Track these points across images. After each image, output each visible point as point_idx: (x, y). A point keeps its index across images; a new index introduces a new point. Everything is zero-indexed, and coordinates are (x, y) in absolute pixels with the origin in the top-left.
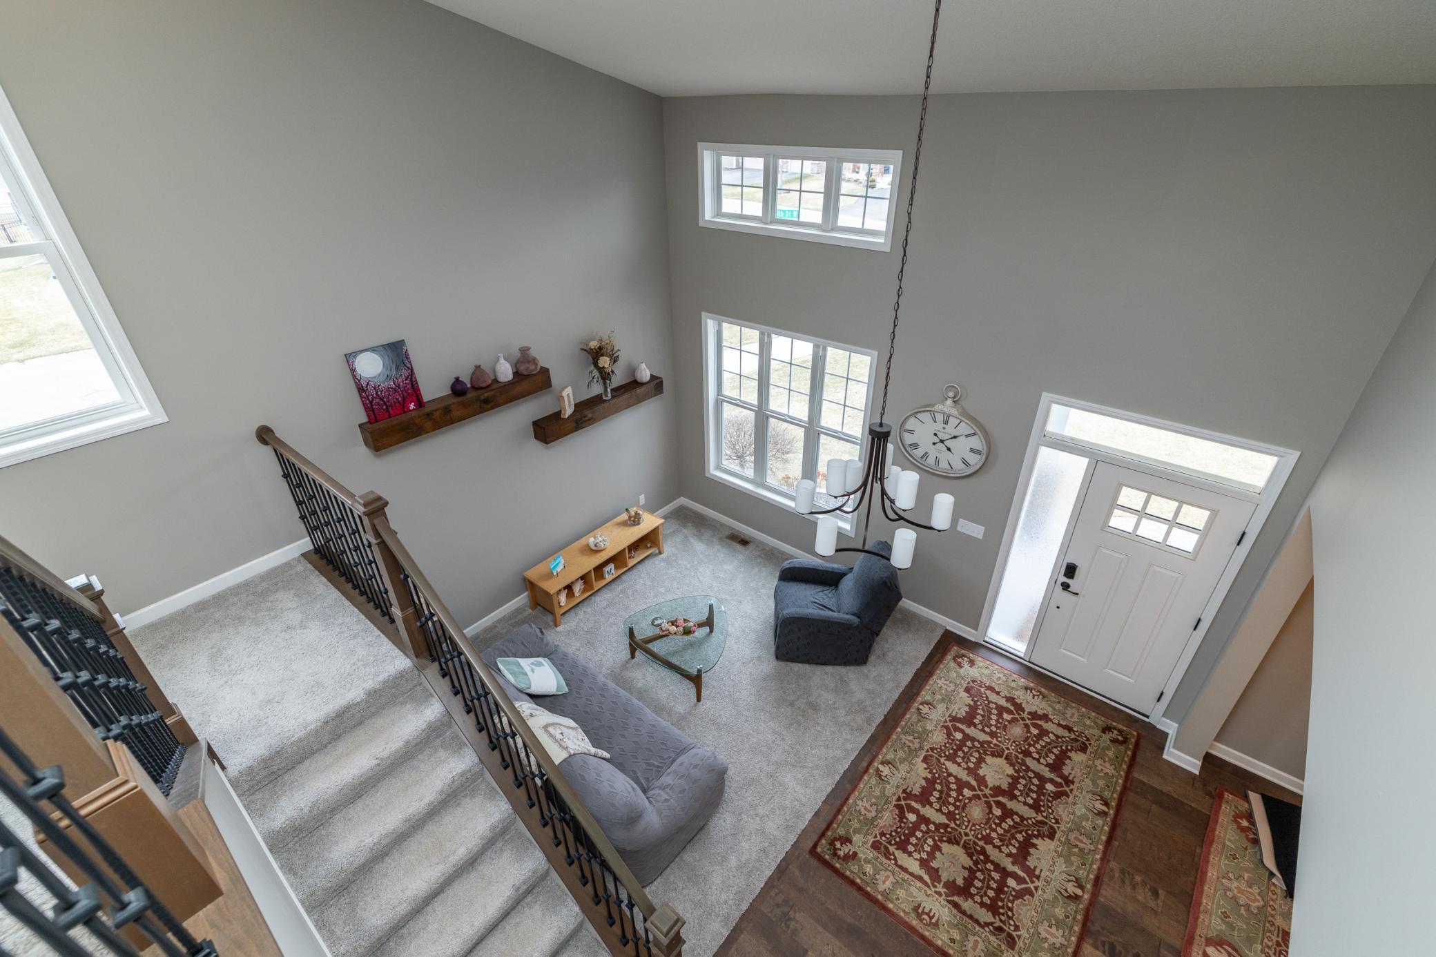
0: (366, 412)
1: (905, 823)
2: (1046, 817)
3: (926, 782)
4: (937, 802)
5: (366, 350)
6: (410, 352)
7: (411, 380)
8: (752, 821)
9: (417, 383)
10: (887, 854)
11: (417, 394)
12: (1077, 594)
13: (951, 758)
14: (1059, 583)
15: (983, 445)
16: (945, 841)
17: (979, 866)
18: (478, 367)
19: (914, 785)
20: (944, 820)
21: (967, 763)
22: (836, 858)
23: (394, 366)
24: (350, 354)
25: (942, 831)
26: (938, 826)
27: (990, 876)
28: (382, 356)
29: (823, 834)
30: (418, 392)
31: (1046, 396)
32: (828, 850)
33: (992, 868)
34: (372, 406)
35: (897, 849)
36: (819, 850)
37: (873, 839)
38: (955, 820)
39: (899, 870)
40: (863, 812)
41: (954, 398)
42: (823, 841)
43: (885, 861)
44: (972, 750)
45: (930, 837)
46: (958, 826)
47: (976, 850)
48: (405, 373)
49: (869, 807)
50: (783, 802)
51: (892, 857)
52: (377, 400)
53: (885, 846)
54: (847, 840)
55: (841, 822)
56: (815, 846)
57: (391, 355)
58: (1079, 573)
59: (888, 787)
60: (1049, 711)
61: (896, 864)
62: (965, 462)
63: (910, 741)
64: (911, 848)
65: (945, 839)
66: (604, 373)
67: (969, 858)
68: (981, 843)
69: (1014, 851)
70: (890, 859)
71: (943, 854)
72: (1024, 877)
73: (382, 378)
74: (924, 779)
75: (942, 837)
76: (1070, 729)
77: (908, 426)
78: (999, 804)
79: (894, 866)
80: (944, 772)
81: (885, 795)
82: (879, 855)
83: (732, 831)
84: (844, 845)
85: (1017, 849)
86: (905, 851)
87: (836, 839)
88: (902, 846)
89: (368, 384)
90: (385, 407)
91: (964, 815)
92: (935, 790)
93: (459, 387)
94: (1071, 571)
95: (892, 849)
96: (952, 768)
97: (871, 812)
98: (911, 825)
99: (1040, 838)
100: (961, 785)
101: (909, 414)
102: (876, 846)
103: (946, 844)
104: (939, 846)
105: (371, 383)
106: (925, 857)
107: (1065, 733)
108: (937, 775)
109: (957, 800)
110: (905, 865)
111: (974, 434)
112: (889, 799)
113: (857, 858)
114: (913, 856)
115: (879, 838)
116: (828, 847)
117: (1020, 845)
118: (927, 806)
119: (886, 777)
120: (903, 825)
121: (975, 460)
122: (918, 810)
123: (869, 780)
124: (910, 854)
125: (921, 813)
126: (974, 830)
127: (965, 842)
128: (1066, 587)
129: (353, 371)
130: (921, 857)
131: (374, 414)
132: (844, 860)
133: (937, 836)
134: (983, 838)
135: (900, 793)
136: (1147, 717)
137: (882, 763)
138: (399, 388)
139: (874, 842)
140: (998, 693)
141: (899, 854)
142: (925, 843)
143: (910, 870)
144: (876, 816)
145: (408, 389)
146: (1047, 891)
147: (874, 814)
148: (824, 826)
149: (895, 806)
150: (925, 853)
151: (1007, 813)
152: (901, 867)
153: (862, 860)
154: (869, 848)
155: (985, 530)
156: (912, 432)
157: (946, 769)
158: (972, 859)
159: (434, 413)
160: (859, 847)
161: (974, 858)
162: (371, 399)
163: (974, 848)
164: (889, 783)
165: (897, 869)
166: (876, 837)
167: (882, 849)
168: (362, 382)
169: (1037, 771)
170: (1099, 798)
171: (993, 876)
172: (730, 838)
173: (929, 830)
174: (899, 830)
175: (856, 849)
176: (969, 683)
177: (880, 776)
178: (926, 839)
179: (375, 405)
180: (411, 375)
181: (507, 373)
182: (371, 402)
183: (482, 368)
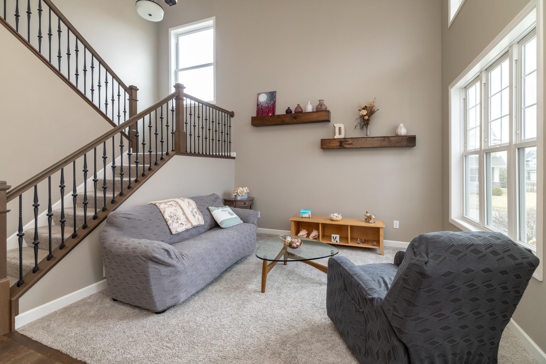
0: (256, 113)
5: (264, 93)
6: (277, 95)
9: (275, 107)
18: (298, 105)
23: (270, 100)
28: (267, 96)
30: (274, 110)
34: (259, 111)
48: (272, 102)
52: (261, 110)
57: (270, 96)
73: (265, 103)
90: (262, 113)
93: (289, 111)
105: (261, 104)
129: (258, 99)
131: (258, 114)
138: (269, 107)
145: (271, 108)
168: (259, 103)
180: (274, 104)
181: (309, 108)
182: (259, 110)
183: (300, 105)
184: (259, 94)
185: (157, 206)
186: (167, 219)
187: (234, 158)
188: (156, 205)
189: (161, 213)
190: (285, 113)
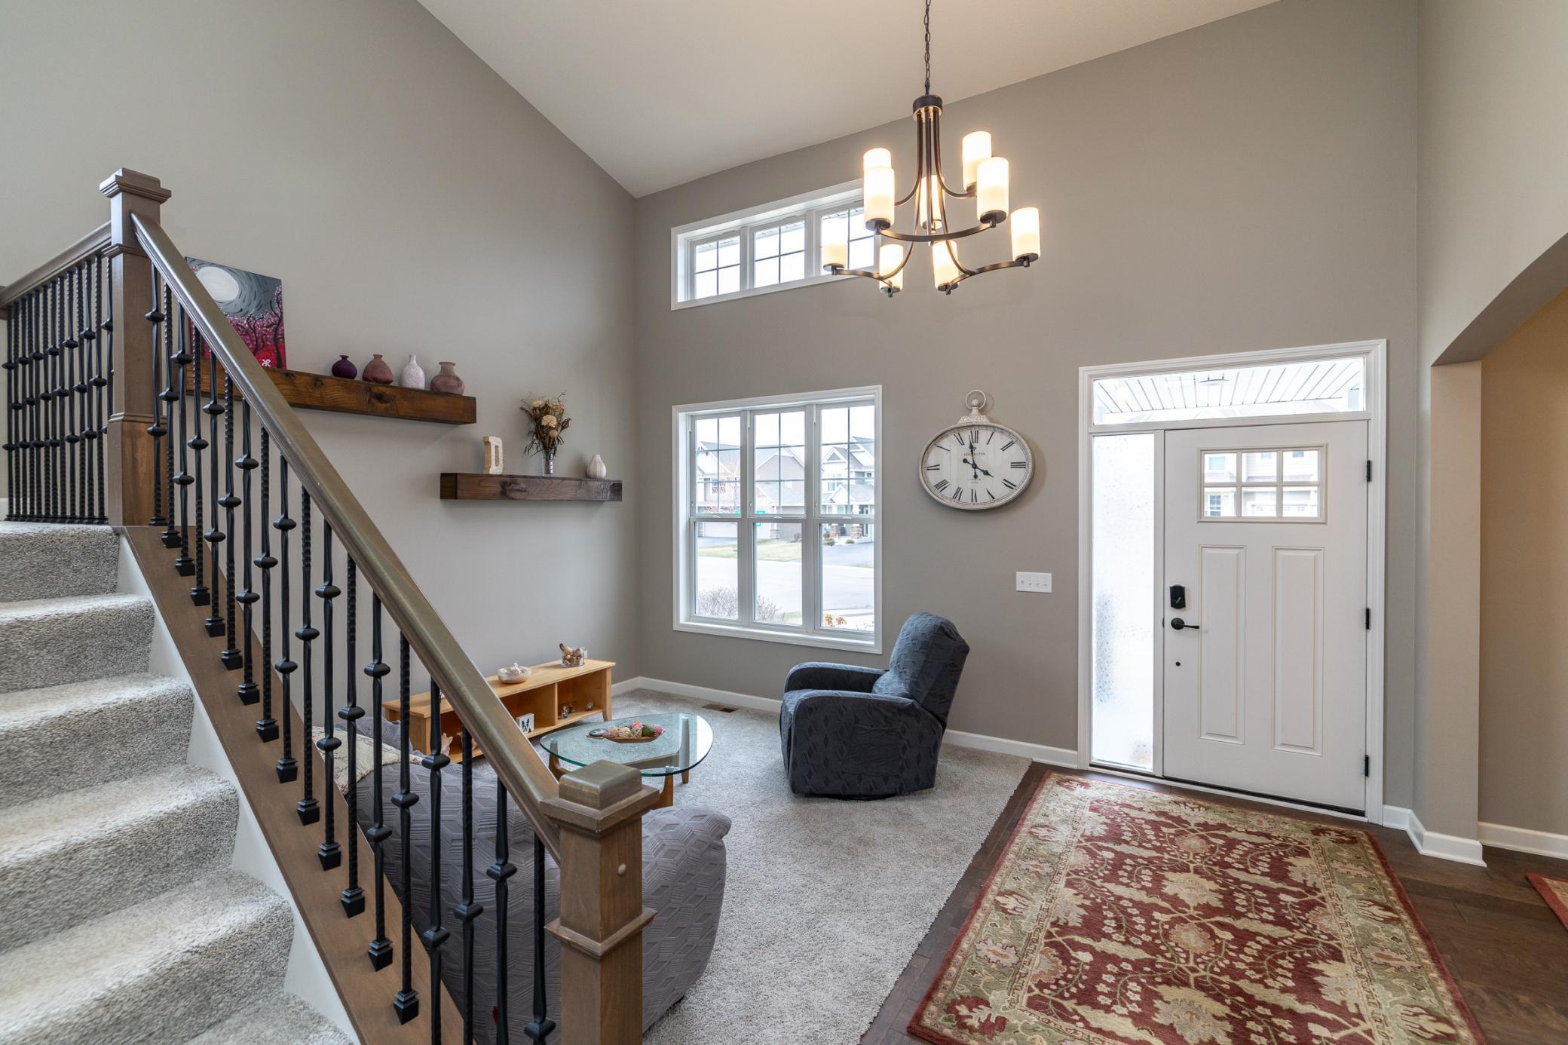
1: (1076, 966)
2: (1308, 934)
3: (1085, 909)
4: (1117, 932)
5: (220, 266)
6: (284, 296)
7: (276, 330)
8: (781, 993)
9: (283, 338)
10: (1064, 1015)
11: (278, 353)
12: (1197, 627)
13: (1113, 877)
14: (1168, 623)
15: (1026, 454)
16: (1160, 984)
17: (1243, 1012)
18: (378, 357)
19: (1067, 915)
20: (1142, 954)
21: (1139, 882)
22: (967, 1031)
23: (255, 303)
24: (194, 260)
25: (1148, 969)
26: (1138, 965)
27: (1273, 1024)
28: (241, 284)
29: (929, 997)
30: (281, 350)
31: (1084, 372)
32: (946, 1020)
33: (1268, 1012)
35: (1079, 1004)
36: (927, 1021)
37: (1027, 996)
38: (1162, 953)
39: (1099, 1036)
40: (993, 958)
41: (978, 406)
42: (932, 1008)
43: (1065, 1025)
44: (1138, 868)
45: (1131, 980)
46: (1172, 959)
47: (1222, 989)
48: (269, 318)
49: (1000, 951)
50: (839, 960)
51: (1076, 1017)
53: (1054, 1002)
54: (978, 1001)
55: (957, 976)
56: (918, 1017)
57: (255, 288)
58: (1190, 597)
59: (1023, 921)
60: (1224, 820)
61: (1088, 1026)
62: (1009, 485)
63: (1036, 866)
64: (1103, 1000)
65: (1159, 980)
66: (547, 440)
67: (1219, 1003)
68: (1226, 979)
69: (1290, 984)
70: (1074, 1022)
71: (1168, 1002)
72: (1335, 1020)
73: (233, 309)
74: (1079, 906)
75: (1153, 978)
76: (1268, 836)
77: (932, 460)
78: (1222, 926)
79: (1087, 1032)
80: (1109, 896)
81: (1023, 934)
82: (1049, 1017)
83: (742, 1014)
84: (974, 1010)
85: (1293, 979)
86: (1096, 1006)
87: (954, 1002)
88: (1088, 997)
91: (1173, 944)
92: (1106, 918)
93: (345, 369)
94: (1178, 596)
95: (1070, 1005)
96: (1120, 890)
97: (1008, 957)
98: (1087, 967)
99: (1320, 961)
100: (1146, 910)
101: (929, 443)
102: (1035, 1004)
103: (1165, 986)
104: (1156, 992)
106: (1138, 1010)
107: (1264, 840)
108: (1099, 900)
109: (1149, 927)
110: (1107, 1027)
111: (1011, 444)
112: (1032, 937)
113: (1007, 1026)
114: (1114, 1011)
115: (1037, 991)
116: (945, 1015)
117: (1293, 974)
118: (1103, 939)
119: (1014, 909)
120: (1072, 968)
121: (1020, 478)
122: (1091, 947)
123: (986, 917)
124: (1107, 1009)
125: (1098, 949)
126: (1202, 963)
127: (1196, 979)
128: (1178, 625)
130: (1130, 1012)
132: (983, 1033)
133: (1144, 978)
134: (1223, 972)
135: (1048, 927)
136: (1362, 814)
137: (1001, 894)
138: (254, 332)
139: (1030, 999)
140: (1141, 809)
141: (1084, 1010)
142: (1127, 990)
143: (1119, 1034)
144: (1020, 961)
145: (267, 339)
146: (1390, 1035)
147: (1014, 959)
148: (925, 988)
149: (1046, 944)
150: (1134, 1004)
151: (1243, 938)
152: (1099, 1031)
153: (1019, 1029)
154: (1026, 1008)
155: (1053, 576)
156: (936, 467)
157: (1109, 891)
158: (1224, 1004)
159: (298, 377)
160: (1005, 1008)
161: (1228, 1001)
163: (1217, 987)
164: (1024, 918)
165: (1093, 1035)
166: (1030, 990)
167: (1051, 1007)
169: (1253, 882)
170: (1371, 903)
171: (1278, 1024)
172: (739, 1026)
173: (1122, 973)
174: (1070, 976)
175: (1002, 1013)
176: (1092, 803)
177: (1005, 910)
178: (1125, 984)
180: (278, 325)
181: (417, 378)
183: (383, 359)
190: (328, 373)
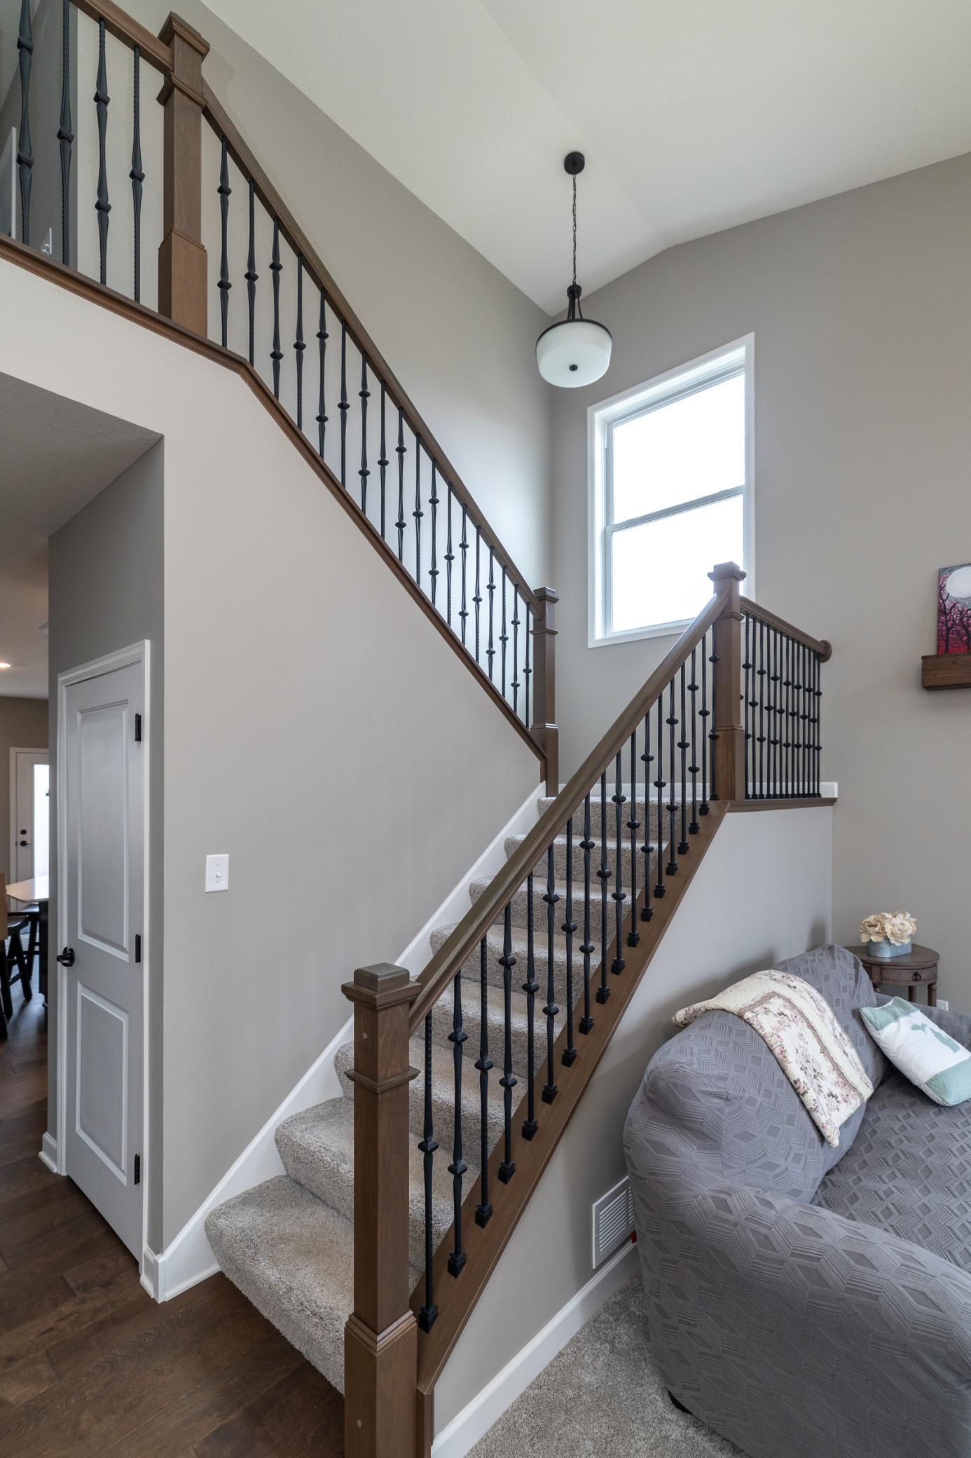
0: (938, 640)
24: (946, 569)
34: (947, 634)
52: (958, 628)
89: (954, 605)
90: (965, 638)
105: (958, 606)
129: (941, 588)
131: (947, 646)
162: (949, 625)
168: (947, 603)
179: (953, 634)
182: (948, 630)
184: (944, 573)
185: (751, 1025)
186: (801, 1080)
187: (832, 801)
188: (745, 1017)
189: (772, 1057)
